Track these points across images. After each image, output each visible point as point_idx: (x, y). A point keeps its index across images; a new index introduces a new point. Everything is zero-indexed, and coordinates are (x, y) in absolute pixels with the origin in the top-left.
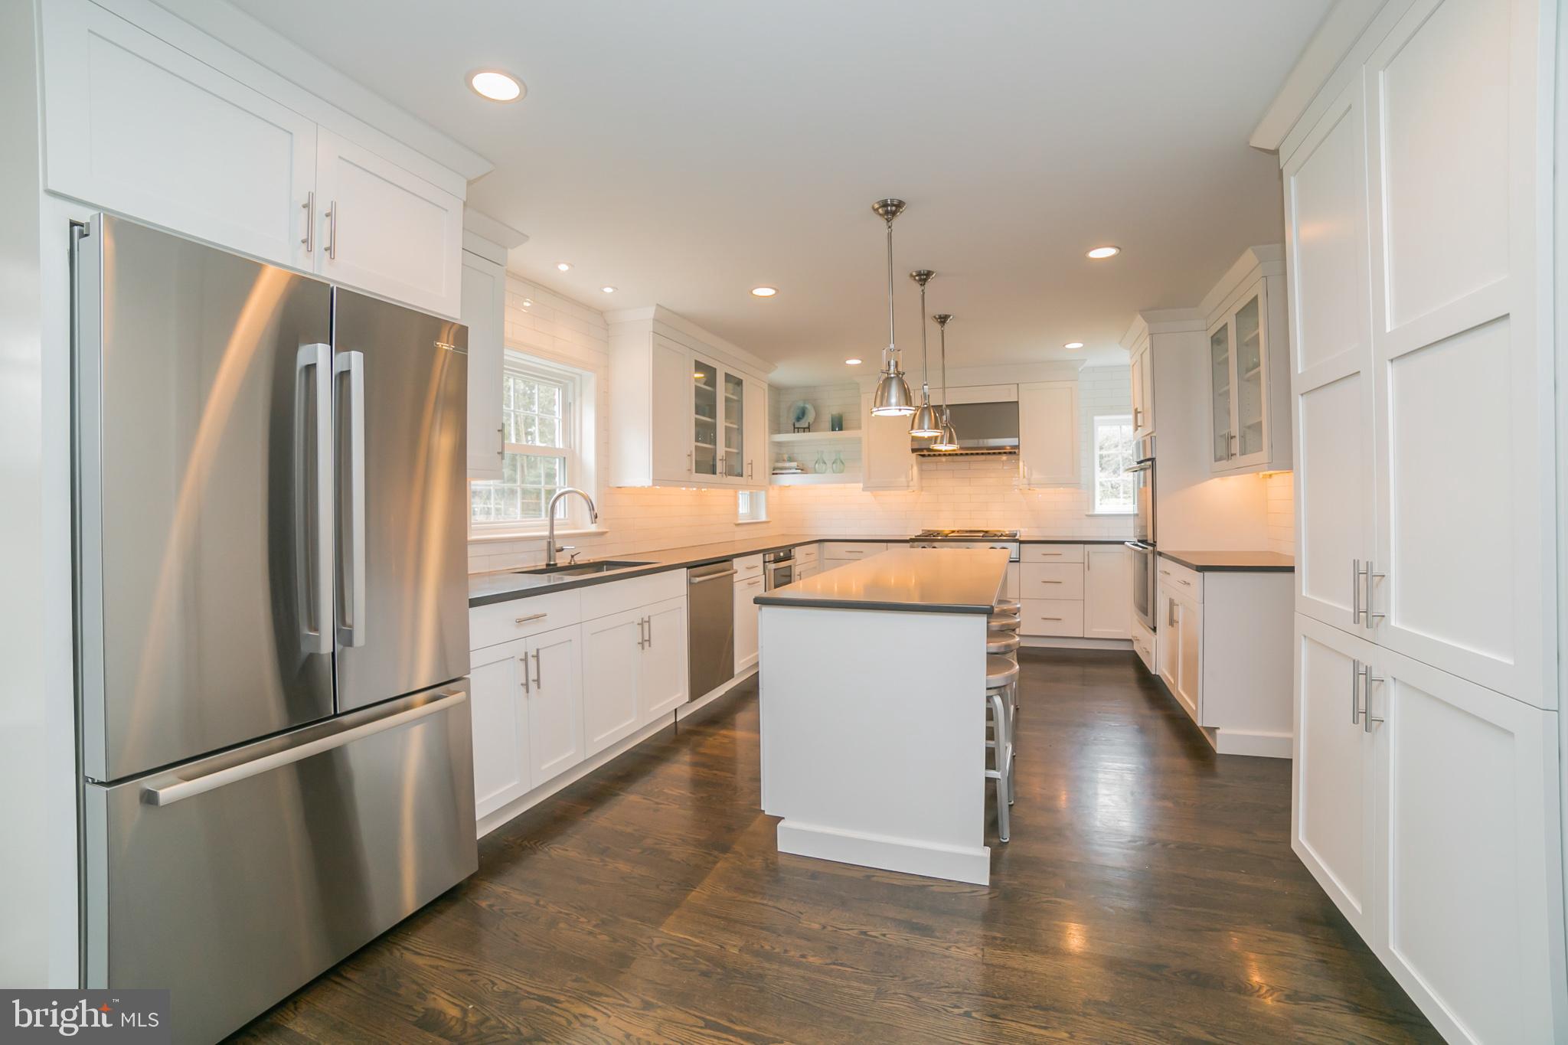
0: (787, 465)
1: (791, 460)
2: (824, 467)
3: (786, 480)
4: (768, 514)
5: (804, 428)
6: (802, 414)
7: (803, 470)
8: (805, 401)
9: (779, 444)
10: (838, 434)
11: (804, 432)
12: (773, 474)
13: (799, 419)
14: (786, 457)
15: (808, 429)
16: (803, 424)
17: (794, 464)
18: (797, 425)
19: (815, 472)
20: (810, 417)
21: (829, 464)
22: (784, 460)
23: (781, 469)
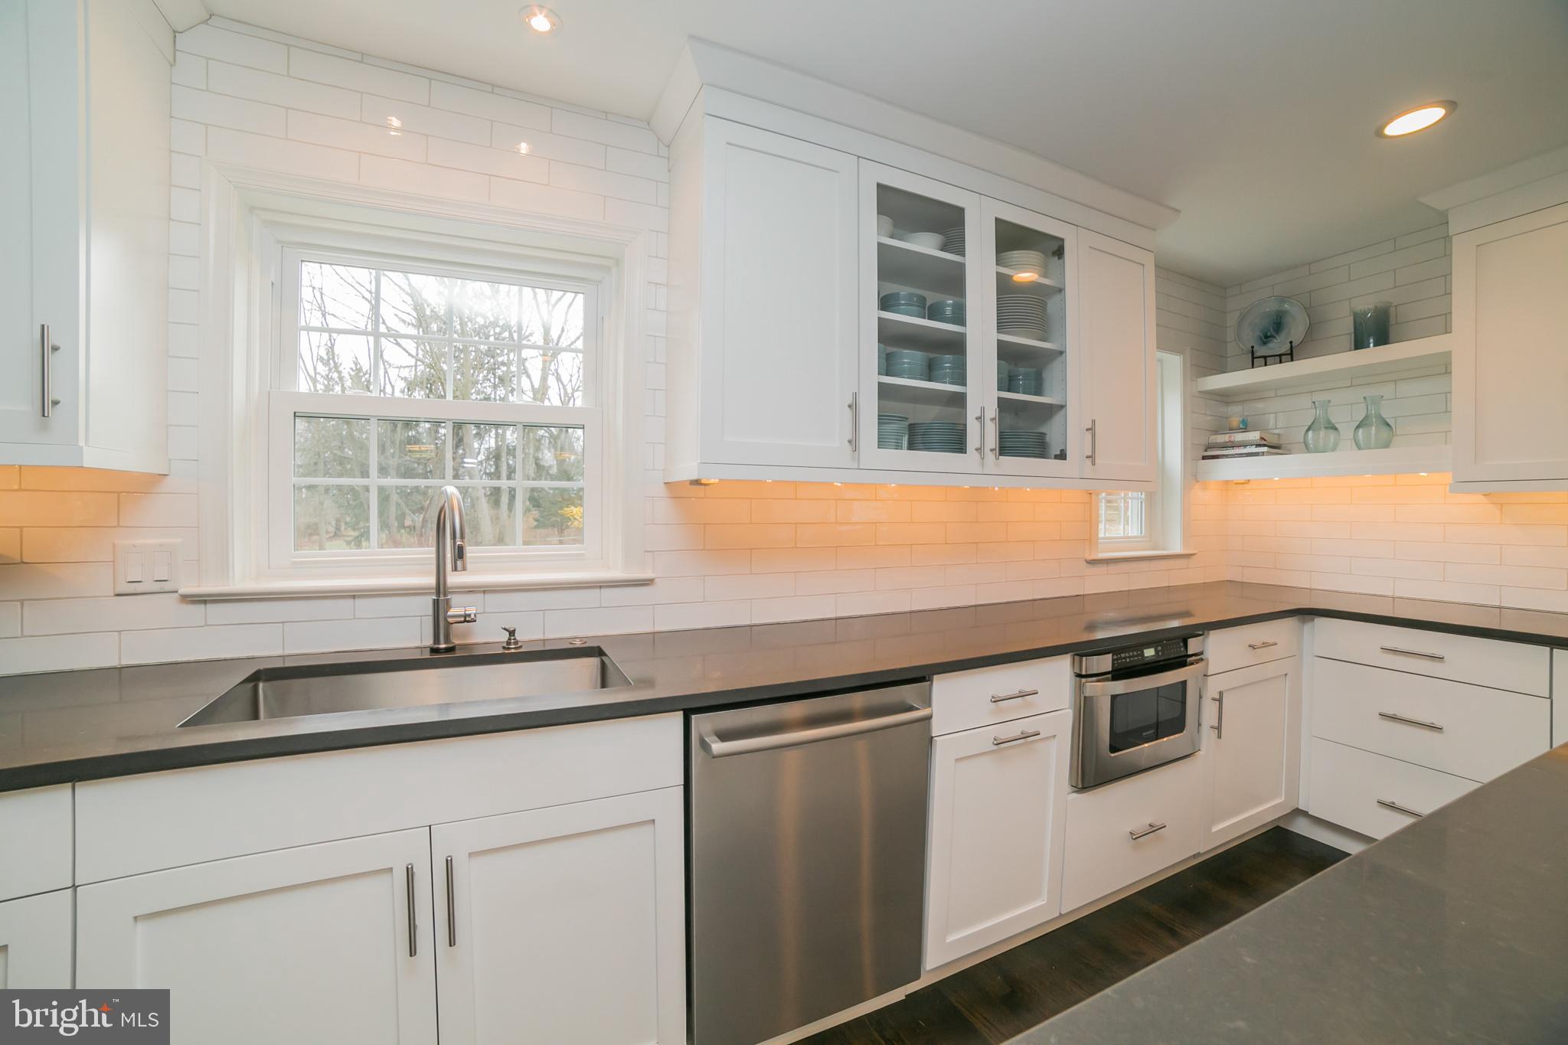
0: (1239, 437)
1: (1245, 427)
2: (1332, 436)
3: (1230, 469)
4: (1186, 537)
5: (1280, 356)
6: (1277, 325)
7: (1276, 448)
8: (1283, 300)
9: (1224, 397)
10: (1374, 355)
11: (1281, 362)
12: (1204, 458)
13: (1266, 339)
14: (1235, 421)
15: (1291, 355)
16: (1279, 345)
17: (1254, 436)
18: (1261, 351)
19: (1307, 449)
20: (1296, 331)
21: (1346, 431)
22: (1231, 430)
23: (1224, 446)
